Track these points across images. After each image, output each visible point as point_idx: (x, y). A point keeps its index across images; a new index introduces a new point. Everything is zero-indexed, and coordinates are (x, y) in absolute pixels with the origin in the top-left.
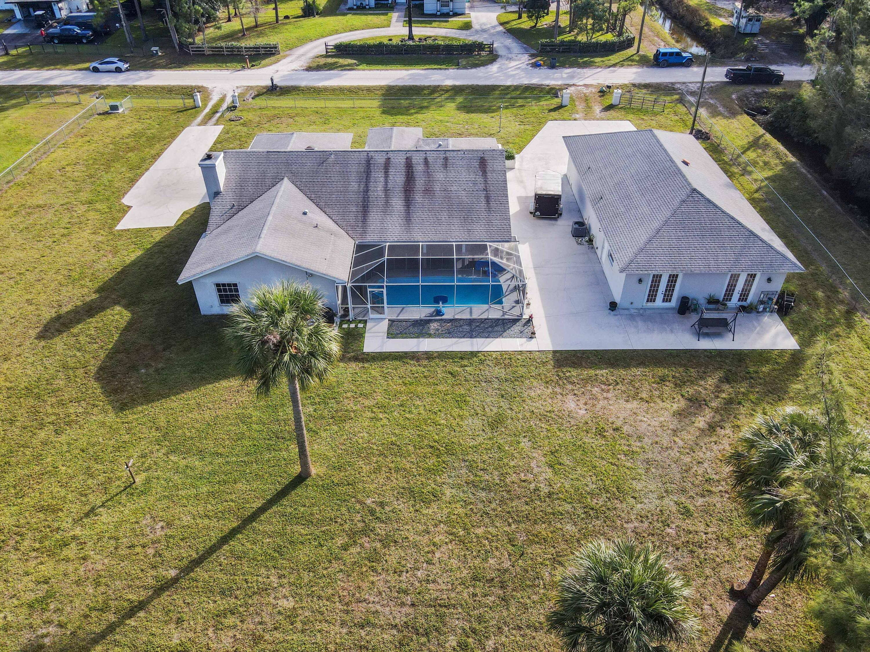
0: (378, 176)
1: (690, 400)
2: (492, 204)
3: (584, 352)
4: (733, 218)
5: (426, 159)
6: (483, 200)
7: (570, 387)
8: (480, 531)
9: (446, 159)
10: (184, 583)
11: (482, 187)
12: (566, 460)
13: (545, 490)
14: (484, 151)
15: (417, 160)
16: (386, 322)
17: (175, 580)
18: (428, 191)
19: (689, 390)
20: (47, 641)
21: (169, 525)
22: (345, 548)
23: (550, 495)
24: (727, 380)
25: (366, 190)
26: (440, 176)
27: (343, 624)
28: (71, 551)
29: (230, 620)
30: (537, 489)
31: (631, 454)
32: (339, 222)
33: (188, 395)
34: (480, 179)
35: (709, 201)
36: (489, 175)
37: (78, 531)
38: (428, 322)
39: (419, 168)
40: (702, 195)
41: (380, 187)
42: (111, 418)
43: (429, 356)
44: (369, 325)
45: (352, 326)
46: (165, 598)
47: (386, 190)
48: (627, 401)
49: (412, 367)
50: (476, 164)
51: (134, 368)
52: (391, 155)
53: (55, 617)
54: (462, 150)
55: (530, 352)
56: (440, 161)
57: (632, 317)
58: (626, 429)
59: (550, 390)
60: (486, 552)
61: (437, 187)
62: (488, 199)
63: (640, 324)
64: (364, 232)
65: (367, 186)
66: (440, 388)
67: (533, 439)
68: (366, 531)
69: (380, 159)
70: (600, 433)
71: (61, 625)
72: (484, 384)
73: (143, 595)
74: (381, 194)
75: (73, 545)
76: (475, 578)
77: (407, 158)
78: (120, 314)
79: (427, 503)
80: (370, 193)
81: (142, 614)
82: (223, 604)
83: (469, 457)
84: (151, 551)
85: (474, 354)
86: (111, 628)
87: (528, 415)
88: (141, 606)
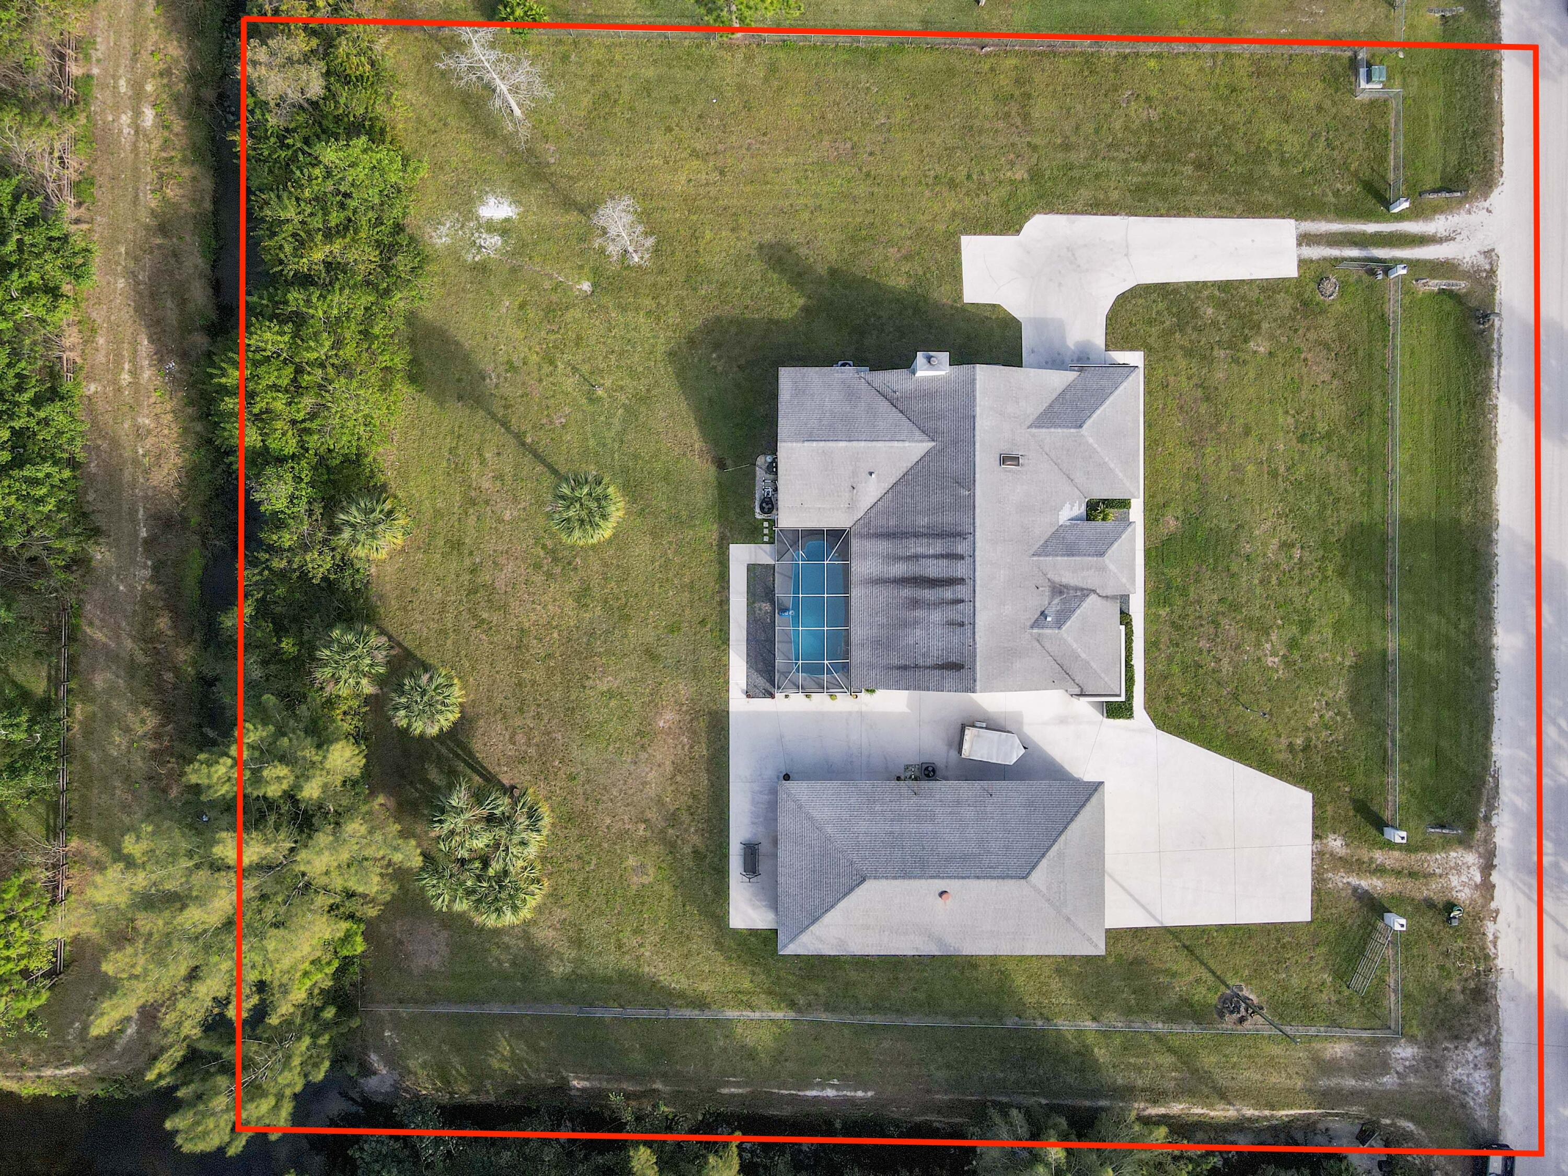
0: (938, 547)
1: (673, 814)
2: (896, 672)
3: (727, 738)
4: (832, 907)
5: (962, 601)
6: (902, 662)
7: (688, 718)
8: (555, 635)
9: (962, 624)
10: (521, 450)
11: (921, 662)
12: (613, 703)
13: (588, 683)
14: (973, 669)
15: (961, 591)
16: (771, 562)
17: (523, 444)
18: (915, 603)
19: (685, 817)
20: (488, 380)
21: (564, 427)
22: (544, 547)
23: (584, 687)
24: (696, 852)
25: (916, 535)
26: (936, 616)
27: (495, 551)
28: (547, 369)
29: (498, 483)
30: (588, 678)
31: (620, 752)
32: (873, 511)
33: (684, 405)
34: (930, 662)
35: (851, 890)
36: (937, 672)
37: (561, 366)
38: (772, 602)
39: (948, 593)
40: (858, 885)
41: (920, 550)
42: (661, 349)
43: (724, 603)
44: (767, 547)
45: (766, 531)
46: (513, 441)
47: (916, 557)
48: (673, 763)
49: (713, 586)
50: (953, 659)
51: (717, 346)
52: (968, 560)
53: (502, 379)
54: (975, 643)
55: (728, 691)
56: (959, 618)
57: (774, 792)
58: (643, 756)
59: (684, 701)
60: (541, 640)
61: (919, 613)
62: (905, 668)
63: (766, 797)
64: (862, 536)
65: (924, 535)
66: (687, 612)
67: (633, 681)
68: (555, 560)
69: (961, 547)
70: (640, 733)
71: (497, 386)
72: (691, 647)
73: (514, 428)
74: (912, 551)
75: (551, 368)
76: (522, 630)
77: (963, 579)
78: (794, 306)
79: (578, 600)
80: (914, 539)
81: (503, 430)
82: (508, 478)
83: (616, 631)
84: (544, 421)
85: (726, 641)
86: (493, 416)
87: (659, 680)
88: (508, 429)
